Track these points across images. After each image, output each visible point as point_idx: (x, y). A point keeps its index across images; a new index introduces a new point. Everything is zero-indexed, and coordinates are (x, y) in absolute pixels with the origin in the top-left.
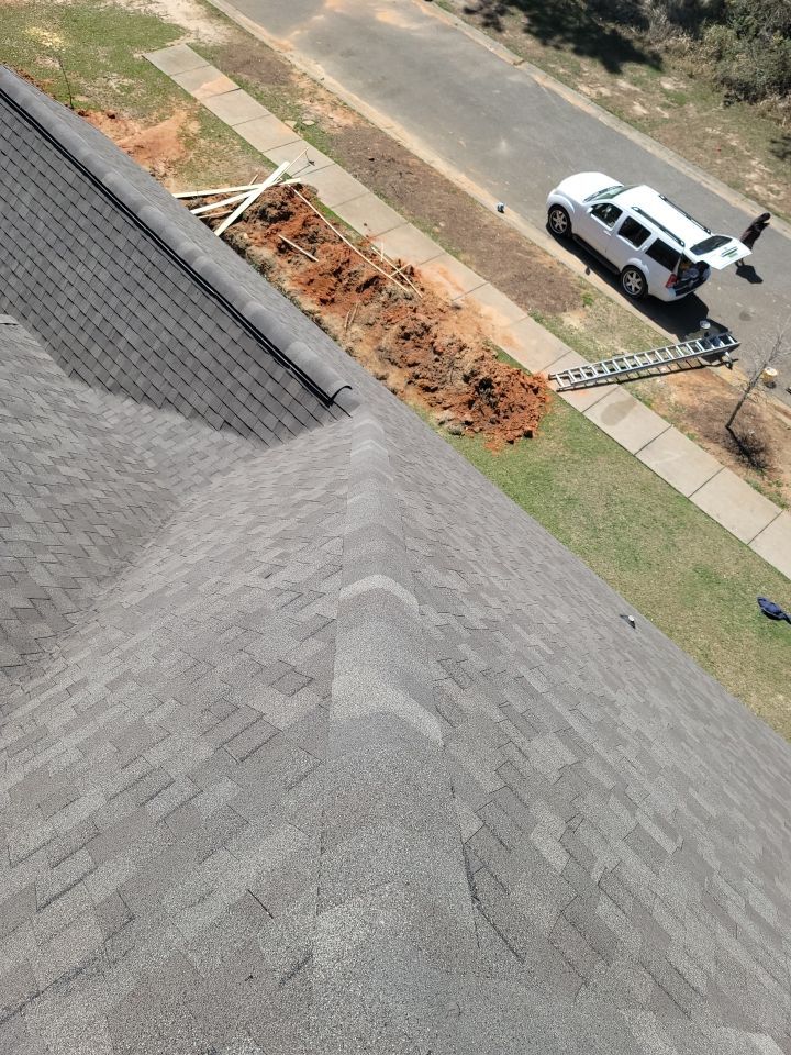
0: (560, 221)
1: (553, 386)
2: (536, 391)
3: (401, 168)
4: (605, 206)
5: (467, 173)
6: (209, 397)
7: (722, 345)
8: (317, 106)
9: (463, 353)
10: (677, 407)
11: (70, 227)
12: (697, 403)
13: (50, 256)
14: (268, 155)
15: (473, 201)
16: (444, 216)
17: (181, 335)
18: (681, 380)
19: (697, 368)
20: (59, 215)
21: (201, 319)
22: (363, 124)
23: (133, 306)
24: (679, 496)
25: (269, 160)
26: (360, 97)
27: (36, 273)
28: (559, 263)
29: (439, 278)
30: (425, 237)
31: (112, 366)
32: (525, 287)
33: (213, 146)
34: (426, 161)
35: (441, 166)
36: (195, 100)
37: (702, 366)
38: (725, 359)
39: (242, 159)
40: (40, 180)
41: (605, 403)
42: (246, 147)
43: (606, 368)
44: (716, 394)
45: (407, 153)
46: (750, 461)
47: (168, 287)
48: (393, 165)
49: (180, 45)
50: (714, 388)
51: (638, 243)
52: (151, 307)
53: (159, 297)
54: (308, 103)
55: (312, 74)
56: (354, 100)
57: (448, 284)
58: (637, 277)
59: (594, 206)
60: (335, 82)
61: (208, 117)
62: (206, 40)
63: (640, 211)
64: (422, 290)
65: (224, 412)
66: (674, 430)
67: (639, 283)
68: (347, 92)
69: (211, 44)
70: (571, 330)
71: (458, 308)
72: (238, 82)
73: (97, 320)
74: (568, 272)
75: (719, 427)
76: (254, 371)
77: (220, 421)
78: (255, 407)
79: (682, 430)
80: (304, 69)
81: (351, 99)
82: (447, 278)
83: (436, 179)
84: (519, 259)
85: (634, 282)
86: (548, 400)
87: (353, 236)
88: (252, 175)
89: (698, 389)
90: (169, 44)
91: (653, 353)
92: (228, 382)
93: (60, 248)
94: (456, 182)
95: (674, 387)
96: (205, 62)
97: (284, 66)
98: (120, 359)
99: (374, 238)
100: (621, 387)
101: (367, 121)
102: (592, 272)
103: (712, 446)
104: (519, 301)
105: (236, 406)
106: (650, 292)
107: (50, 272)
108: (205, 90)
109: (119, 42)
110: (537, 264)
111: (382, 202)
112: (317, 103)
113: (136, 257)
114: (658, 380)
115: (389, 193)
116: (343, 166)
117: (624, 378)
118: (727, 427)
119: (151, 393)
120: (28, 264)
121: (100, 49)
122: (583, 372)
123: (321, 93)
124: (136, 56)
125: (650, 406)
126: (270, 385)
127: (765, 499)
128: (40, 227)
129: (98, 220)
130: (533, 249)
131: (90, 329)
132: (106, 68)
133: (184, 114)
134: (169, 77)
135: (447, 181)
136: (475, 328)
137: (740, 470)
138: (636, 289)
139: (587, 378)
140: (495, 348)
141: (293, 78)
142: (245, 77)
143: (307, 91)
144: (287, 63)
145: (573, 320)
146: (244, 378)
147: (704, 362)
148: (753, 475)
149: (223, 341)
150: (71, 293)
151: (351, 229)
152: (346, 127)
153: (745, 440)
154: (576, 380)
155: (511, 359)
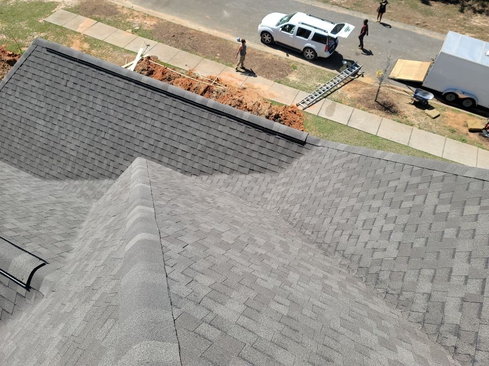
0: (267, 38)
1: (300, 108)
2: (295, 113)
3: (189, 36)
4: (286, 26)
5: (217, 29)
6: (237, 161)
7: (357, 68)
8: (137, 20)
9: (260, 106)
10: (352, 100)
11: (130, 107)
12: (359, 95)
13: (123, 124)
14: (127, 48)
15: (225, 40)
16: (218, 51)
17: (211, 138)
18: (348, 88)
19: (351, 81)
20: (121, 104)
21: (220, 128)
22: (161, 21)
23: (179, 133)
24: (373, 136)
25: (129, 51)
26: (153, 10)
27: (117, 134)
28: (275, 56)
29: (230, 79)
30: (214, 62)
31: (177, 164)
32: (267, 70)
33: (99, 52)
34: (197, 30)
35: (204, 29)
36: (80, 33)
37: (352, 80)
38: (359, 73)
39: (116, 54)
40: (103, 91)
41: (324, 108)
42: (115, 47)
43: (317, 93)
44: (364, 89)
45: (187, 28)
46: (391, 111)
47: (196, 119)
48: (184, 36)
49: (59, 10)
50: (362, 87)
51: (307, 37)
52: (190, 130)
53: (193, 125)
54: (132, 19)
55: (127, 6)
56: (151, 12)
57: (235, 80)
58: (311, 51)
59: (281, 27)
60: (138, 7)
61: (90, 39)
62: (69, 4)
63: (303, 24)
64: (226, 86)
65: (248, 165)
66: (356, 110)
67: (312, 53)
68: (146, 9)
69: (73, 6)
70: (294, 83)
71: (245, 88)
72: (95, 19)
73: (161, 145)
74: (280, 58)
75: (372, 102)
76: (258, 142)
77: (247, 170)
78: (264, 158)
79: (359, 108)
80: (122, 5)
81: (149, 12)
82: (233, 77)
83: (205, 36)
84: (258, 59)
85: (310, 54)
86: (302, 115)
87: (184, 72)
88: (125, 59)
89: (356, 90)
90: (53, 11)
91: (332, 80)
92: (245, 151)
93: (128, 119)
94: (214, 35)
95: (346, 92)
96: (75, 15)
97: (112, 6)
98: (180, 159)
99: (193, 70)
100: (326, 99)
101: (162, 20)
102: (290, 55)
103: (373, 111)
104: (267, 77)
105: (254, 161)
106: (318, 56)
107: (125, 131)
108: (82, 27)
109: (29, 17)
110: (267, 59)
111: (188, 53)
112: (135, 18)
113: (173, 110)
114: (339, 91)
115: (189, 48)
116: (163, 43)
117: (325, 95)
118: (375, 101)
119: (204, 169)
120: (110, 132)
121: (21, 23)
122: (309, 98)
123: (136, 13)
124: (40, 21)
125: (341, 103)
126: (268, 146)
127: (404, 125)
128: (112, 112)
129: (145, 100)
130: (261, 53)
131: (158, 151)
132: (29, 31)
133: (78, 41)
134: (62, 27)
135: (210, 35)
136: (256, 95)
137: (389, 117)
138: (311, 56)
139: (313, 100)
140: (269, 100)
141: (119, 10)
142: (97, 16)
143: (129, 14)
144: (113, 4)
145: (293, 78)
146: (253, 147)
147: (352, 78)
148: (395, 117)
149: (236, 134)
150: (141, 137)
151: (181, 69)
152: (154, 25)
153: (385, 104)
154: (308, 102)
155: (278, 103)
